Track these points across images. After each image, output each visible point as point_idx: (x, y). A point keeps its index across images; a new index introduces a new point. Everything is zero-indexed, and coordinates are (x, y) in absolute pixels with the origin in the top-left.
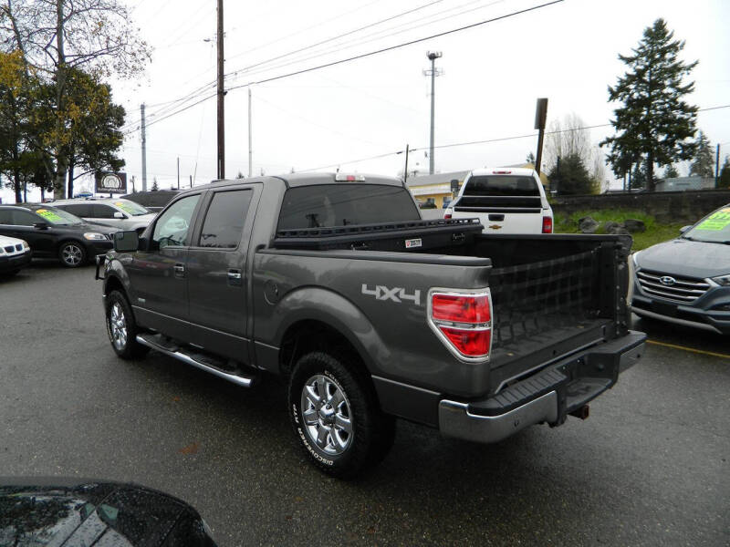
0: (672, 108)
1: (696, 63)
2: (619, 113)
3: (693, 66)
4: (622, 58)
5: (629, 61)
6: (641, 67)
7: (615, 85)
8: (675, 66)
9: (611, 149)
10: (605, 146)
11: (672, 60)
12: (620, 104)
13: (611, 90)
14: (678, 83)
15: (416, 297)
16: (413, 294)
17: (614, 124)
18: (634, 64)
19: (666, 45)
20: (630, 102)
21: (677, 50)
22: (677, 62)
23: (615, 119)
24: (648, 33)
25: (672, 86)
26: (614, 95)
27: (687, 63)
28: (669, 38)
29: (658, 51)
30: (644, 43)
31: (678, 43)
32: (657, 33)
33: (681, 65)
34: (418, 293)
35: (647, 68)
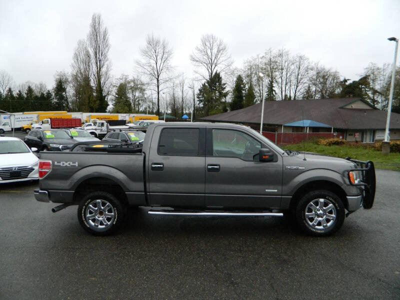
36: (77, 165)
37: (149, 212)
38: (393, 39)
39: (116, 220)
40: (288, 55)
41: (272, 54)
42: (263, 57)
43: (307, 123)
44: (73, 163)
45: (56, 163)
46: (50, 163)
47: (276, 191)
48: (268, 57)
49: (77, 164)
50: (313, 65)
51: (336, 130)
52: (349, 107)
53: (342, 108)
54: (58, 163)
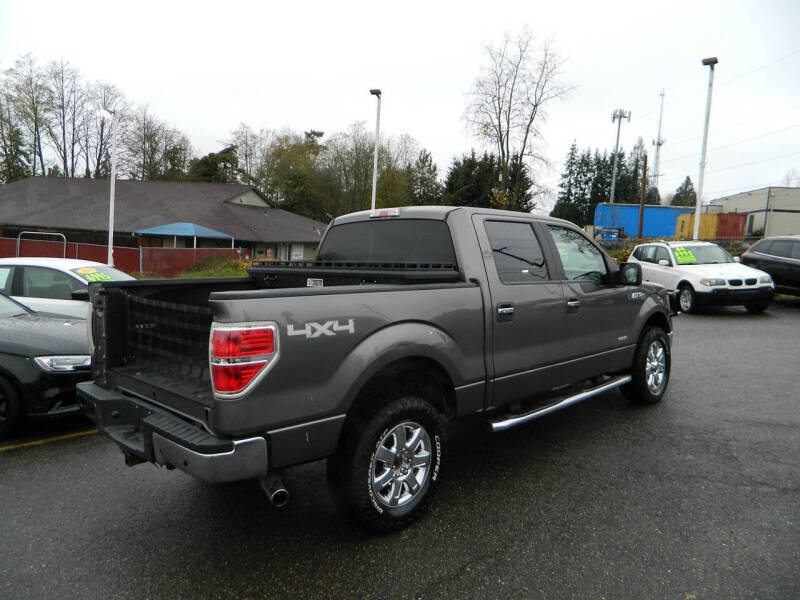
36: (352, 331)
37: (495, 425)
38: (376, 93)
39: (437, 468)
40: (74, 77)
41: (34, 68)
42: (11, 70)
43: (188, 229)
44: (341, 324)
45: (291, 331)
46: (271, 330)
47: (625, 337)
48: (25, 72)
49: (351, 327)
50: (134, 109)
51: (238, 244)
52: (237, 201)
53: (226, 202)
54: (295, 329)
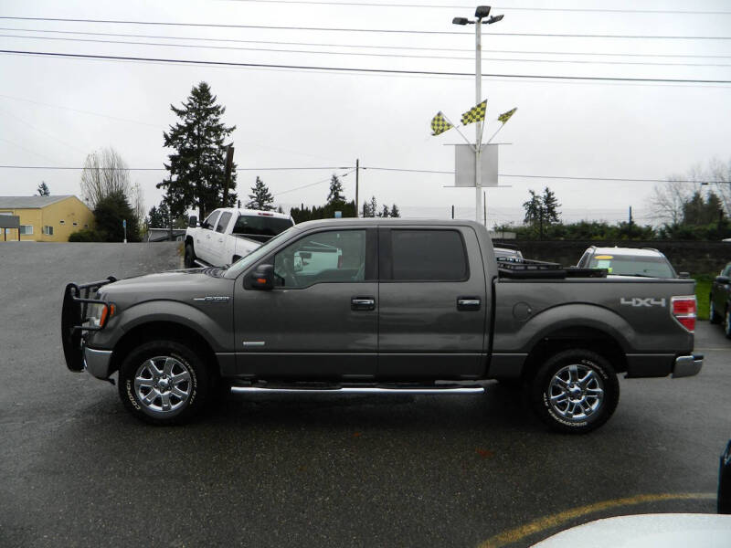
0: (218, 162)
1: (234, 128)
2: (173, 158)
3: (232, 129)
4: (174, 109)
5: (180, 113)
6: (192, 122)
7: (169, 132)
8: (218, 126)
9: (166, 191)
10: (162, 187)
11: (215, 121)
12: (174, 151)
13: (166, 136)
14: (221, 141)
15: (663, 303)
16: (660, 300)
17: (168, 168)
18: (185, 117)
19: (209, 107)
20: (181, 151)
21: (219, 113)
22: (219, 123)
23: (169, 163)
24: (195, 92)
25: (218, 143)
26: (169, 142)
27: (227, 126)
28: (212, 102)
29: (204, 110)
30: (192, 101)
31: (219, 107)
32: (202, 94)
33: (223, 127)
34: (663, 300)
35: (195, 123)
